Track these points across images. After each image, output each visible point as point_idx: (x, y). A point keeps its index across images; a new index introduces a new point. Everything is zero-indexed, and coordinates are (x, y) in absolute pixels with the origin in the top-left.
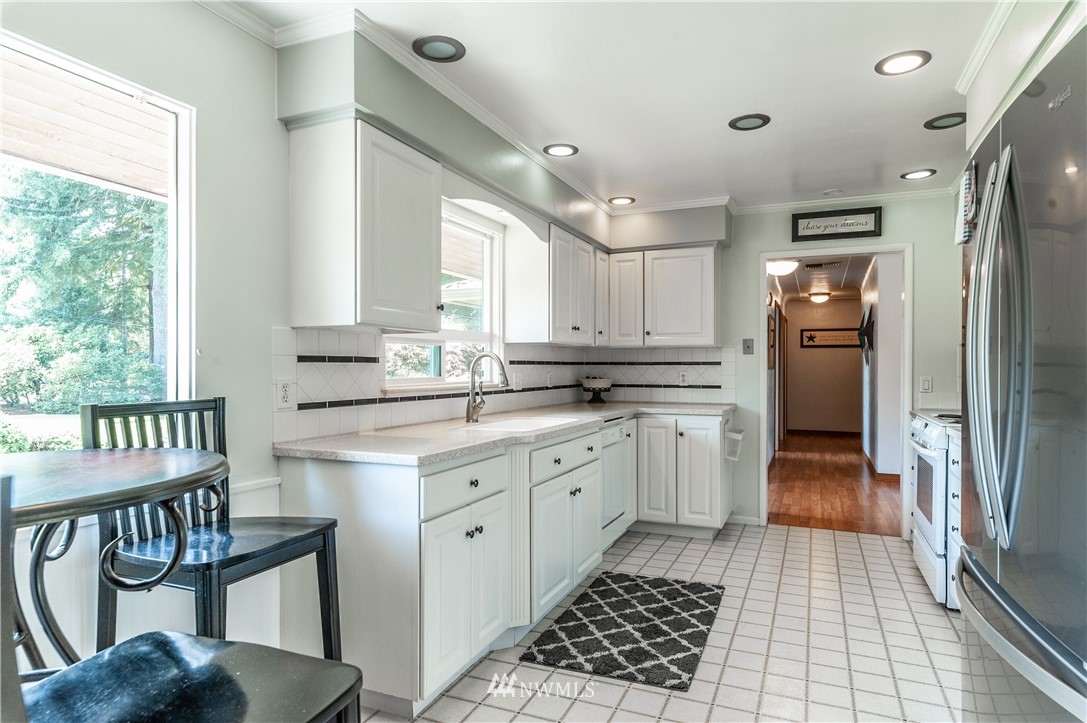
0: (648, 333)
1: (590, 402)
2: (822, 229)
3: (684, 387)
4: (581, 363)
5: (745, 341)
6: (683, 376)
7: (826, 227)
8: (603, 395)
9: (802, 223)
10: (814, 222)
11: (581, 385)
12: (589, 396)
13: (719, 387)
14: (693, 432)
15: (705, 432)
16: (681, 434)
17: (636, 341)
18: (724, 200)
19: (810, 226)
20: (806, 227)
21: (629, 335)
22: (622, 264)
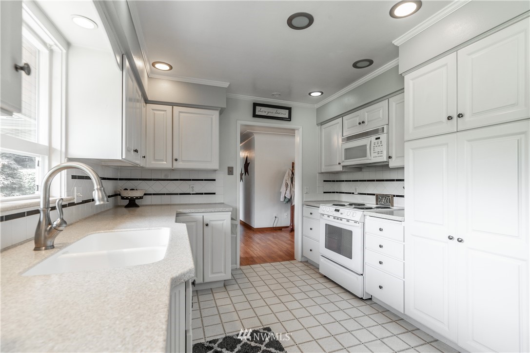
0: (176, 160)
1: (127, 207)
2: (267, 113)
3: (193, 194)
4: (116, 179)
5: (229, 168)
6: (193, 187)
7: (268, 113)
8: (137, 202)
9: (258, 108)
10: (263, 109)
11: (120, 195)
12: (127, 202)
13: (214, 194)
14: (213, 223)
15: (221, 222)
16: (207, 225)
17: (166, 164)
18: (226, 85)
19: (261, 110)
20: (260, 111)
21: (162, 160)
22: (155, 112)
